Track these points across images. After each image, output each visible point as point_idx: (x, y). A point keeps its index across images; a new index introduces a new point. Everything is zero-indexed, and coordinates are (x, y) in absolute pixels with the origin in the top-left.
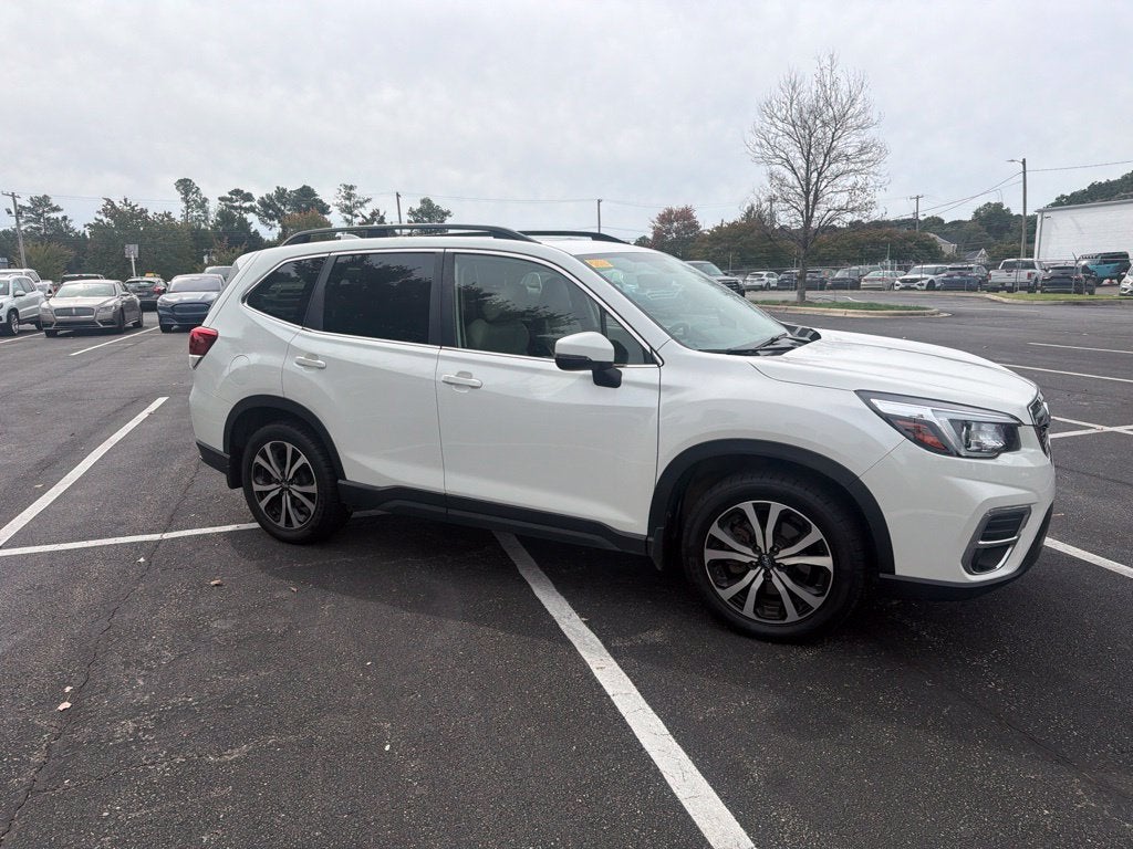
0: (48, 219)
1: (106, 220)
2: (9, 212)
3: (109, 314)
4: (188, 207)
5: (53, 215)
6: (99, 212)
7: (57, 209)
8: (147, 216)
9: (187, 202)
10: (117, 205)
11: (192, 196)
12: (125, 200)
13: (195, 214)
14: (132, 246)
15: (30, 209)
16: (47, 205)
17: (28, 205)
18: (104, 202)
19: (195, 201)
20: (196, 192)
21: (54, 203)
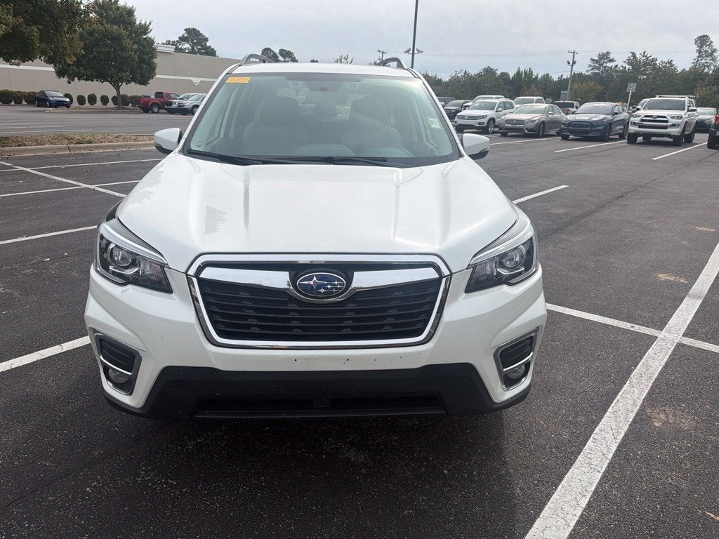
0: (605, 67)
1: (628, 67)
2: (569, 63)
3: (532, 125)
4: (699, 57)
5: (609, 65)
6: (625, 62)
7: (612, 61)
8: (656, 64)
9: (700, 52)
10: (638, 56)
11: (705, 48)
12: (644, 53)
13: (703, 61)
14: (632, 85)
15: (597, 61)
16: (607, 58)
17: (596, 58)
18: (631, 55)
19: (706, 52)
20: (709, 45)
21: (611, 56)
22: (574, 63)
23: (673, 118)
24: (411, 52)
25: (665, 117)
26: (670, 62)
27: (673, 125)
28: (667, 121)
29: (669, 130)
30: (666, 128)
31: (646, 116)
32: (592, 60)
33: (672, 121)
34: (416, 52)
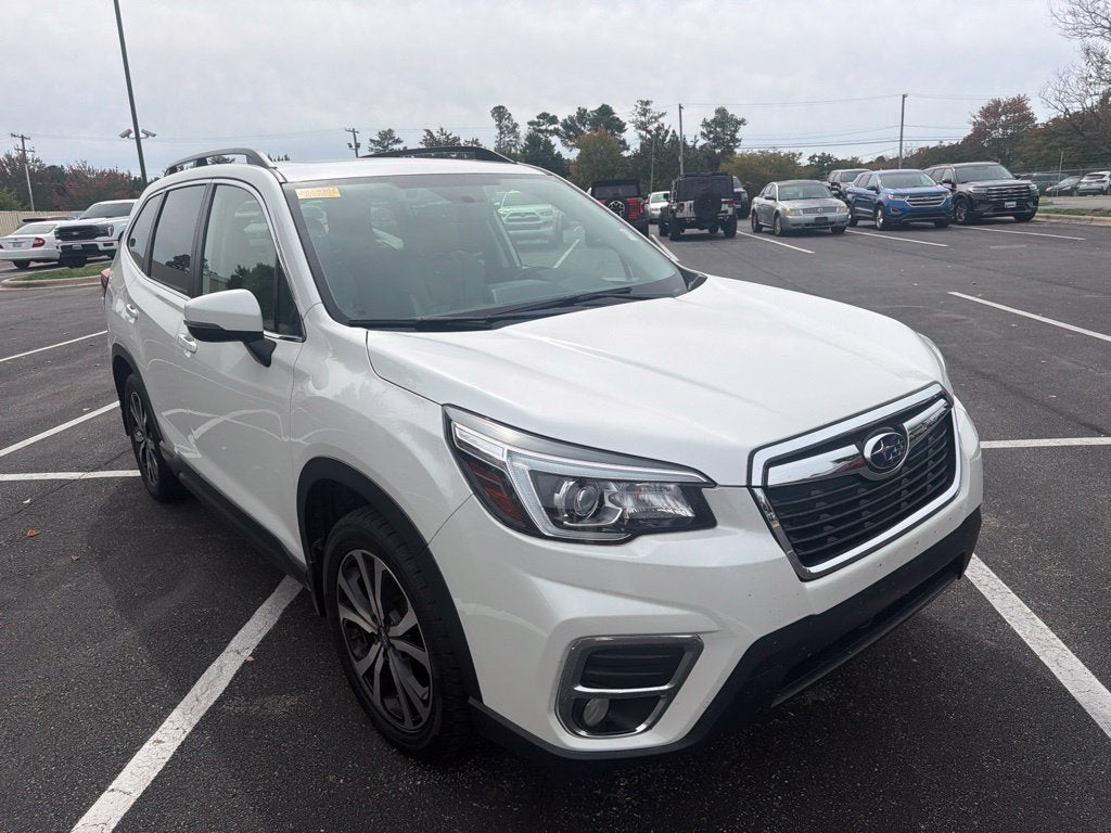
2: (351, 146)
4: (501, 133)
6: (421, 143)
9: (501, 128)
10: (435, 134)
11: (505, 122)
12: (442, 130)
13: (507, 139)
15: (379, 143)
16: (391, 138)
17: (377, 138)
18: (425, 133)
19: (507, 127)
20: (508, 118)
21: (397, 135)
22: (358, 146)
23: (542, 214)
24: (133, 135)
25: (533, 214)
26: (476, 142)
27: (546, 224)
28: (537, 219)
29: (543, 230)
30: (538, 227)
31: (512, 215)
32: (372, 141)
33: (544, 218)
34: (142, 135)
